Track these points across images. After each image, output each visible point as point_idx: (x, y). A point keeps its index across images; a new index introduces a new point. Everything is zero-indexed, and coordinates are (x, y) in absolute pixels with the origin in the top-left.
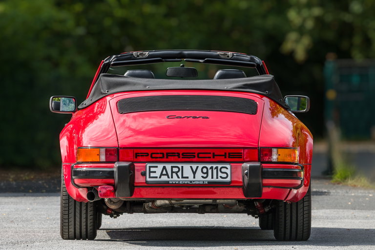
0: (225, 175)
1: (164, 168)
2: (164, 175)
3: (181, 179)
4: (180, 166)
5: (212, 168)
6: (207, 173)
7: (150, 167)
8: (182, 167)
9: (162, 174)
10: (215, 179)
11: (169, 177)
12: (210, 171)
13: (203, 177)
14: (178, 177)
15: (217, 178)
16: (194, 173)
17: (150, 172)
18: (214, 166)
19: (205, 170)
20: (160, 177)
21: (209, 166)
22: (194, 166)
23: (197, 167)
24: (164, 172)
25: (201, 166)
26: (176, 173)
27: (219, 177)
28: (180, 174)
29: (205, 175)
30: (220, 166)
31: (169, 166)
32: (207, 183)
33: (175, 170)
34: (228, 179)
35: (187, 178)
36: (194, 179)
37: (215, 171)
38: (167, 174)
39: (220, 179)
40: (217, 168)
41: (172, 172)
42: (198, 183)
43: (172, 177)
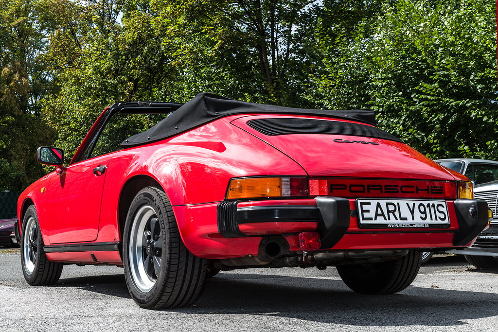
0: (442, 216)
1: (378, 205)
2: (380, 215)
3: (399, 221)
4: (395, 202)
5: (428, 205)
6: (425, 212)
7: (362, 204)
8: (398, 204)
9: (377, 215)
10: (434, 221)
11: (385, 219)
12: (427, 210)
13: (421, 217)
14: (397, 219)
15: (436, 220)
16: (412, 212)
17: (363, 211)
18: (431, 203)
19: (422, 209)
20: (376, 219)
21: (425, 203)
22: (411, 203)
23: (414, 204)
24: (379, 212)
25: (417, 203)
26: (393, 212)
27: (438, 218)
28: (397, 213)
29: (424, 216)
30: (436, 203)
31: (383, 203)
32: (427, 226)
33: (391, 208)
34: (447, 221)
35: (406, 219)
36: (414, 222)
37: (432, 209)
38: (383, 215)
39: (439, 221)
40: (433, 205)
41: (389, 212)
42: (419, 226)
43: (389, 219)
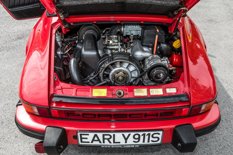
0: (156, 139)
1: (96, 136)
2: (96, 141)
3: (112, 144)
4: (111, 134)
5: (144, 135)
6: (139, 139)
7: (81, 135)
8: (114, 135)
9: (93, 140)
11: (100, 142)
12: (142, 138)
13: (134, 142)
14: (110, 142)
15: (148, 141)
16: (126, 139)
17: (81, 138)
18: (147, 133)
19: (137, 137)
20: (92, 142)
21: (141, 133)
22: (126, 134)
23: (129, 135)
24: (96, 139)
25: (132, 134)
26: (108, 140)
27: (150, 141)
28: (111, 140)
29: (137, 140)
30: (152, 133)
31: (100, 135)
32: (138, 146)
33: (106, 137)
34: (159, 142)
35: (119, 143)
36: (126, 144)
37: (147, 137)
38: (99, 140)
39: (151, 143)
40: (149, 135)
41: (104, 139)
42: (129, 146)
43: (104, 142)
